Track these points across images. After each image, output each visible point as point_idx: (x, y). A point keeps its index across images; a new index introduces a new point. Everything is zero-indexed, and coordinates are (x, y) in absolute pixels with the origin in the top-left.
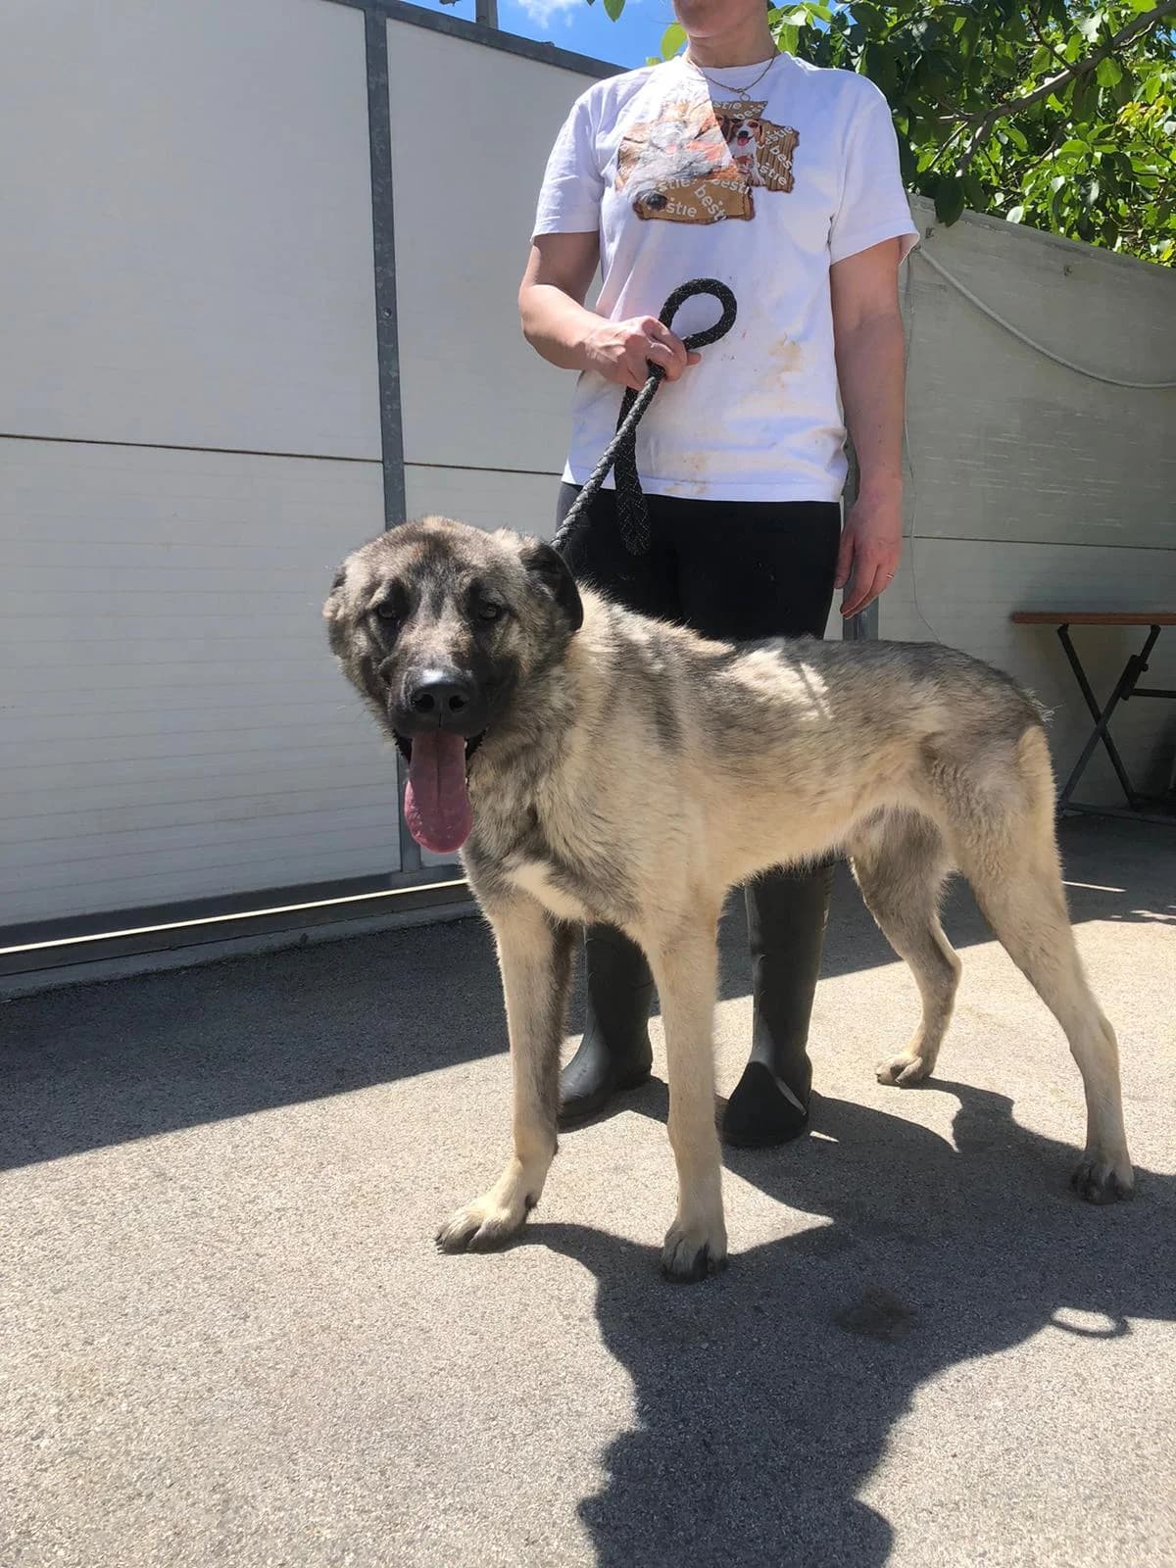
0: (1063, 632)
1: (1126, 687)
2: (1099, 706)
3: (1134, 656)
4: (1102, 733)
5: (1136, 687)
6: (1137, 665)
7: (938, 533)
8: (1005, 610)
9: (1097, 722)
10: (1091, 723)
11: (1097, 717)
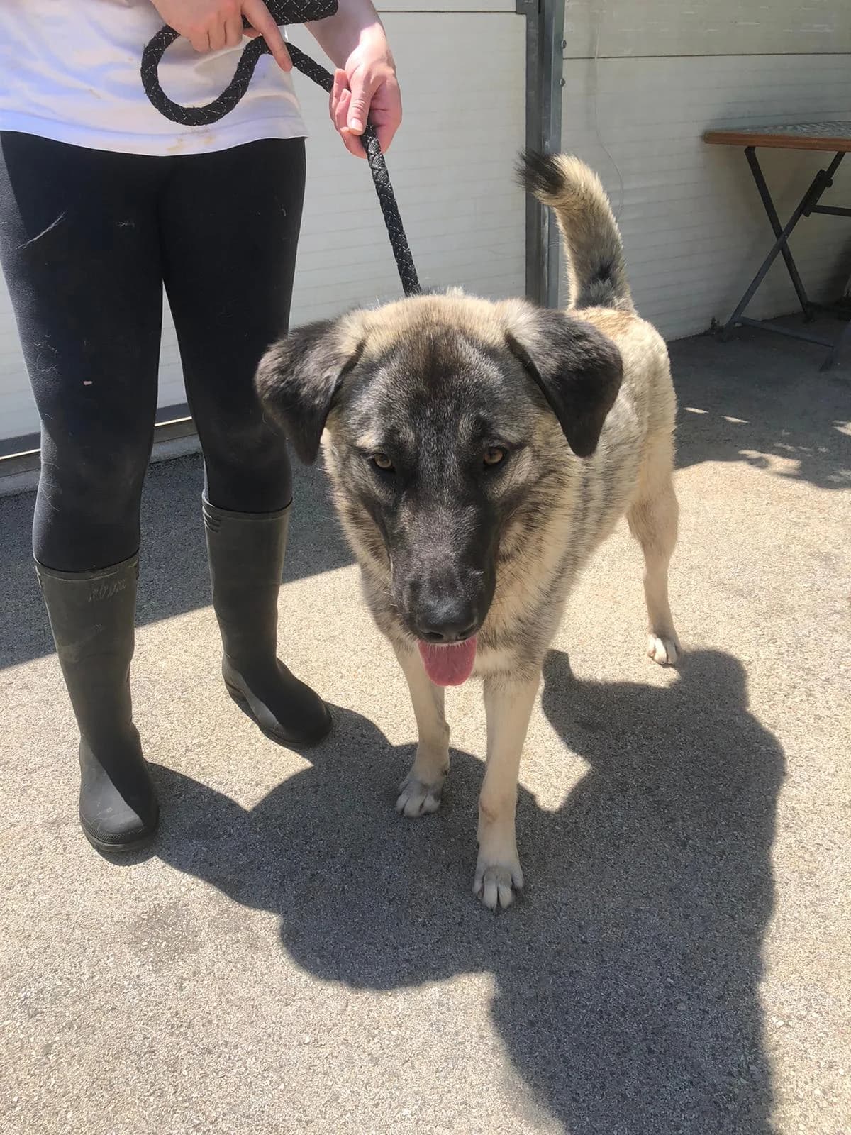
0: (750, 152)
1: (809, 205)
2: (782, 225)
3: (822, 171)
4: (783, 248)
5: (818, 204)
6: (824, 180)
7: (628, 53)
8: (697, 130)
9: (778, 238)
10: (772, 240)
11: (779, 233)
